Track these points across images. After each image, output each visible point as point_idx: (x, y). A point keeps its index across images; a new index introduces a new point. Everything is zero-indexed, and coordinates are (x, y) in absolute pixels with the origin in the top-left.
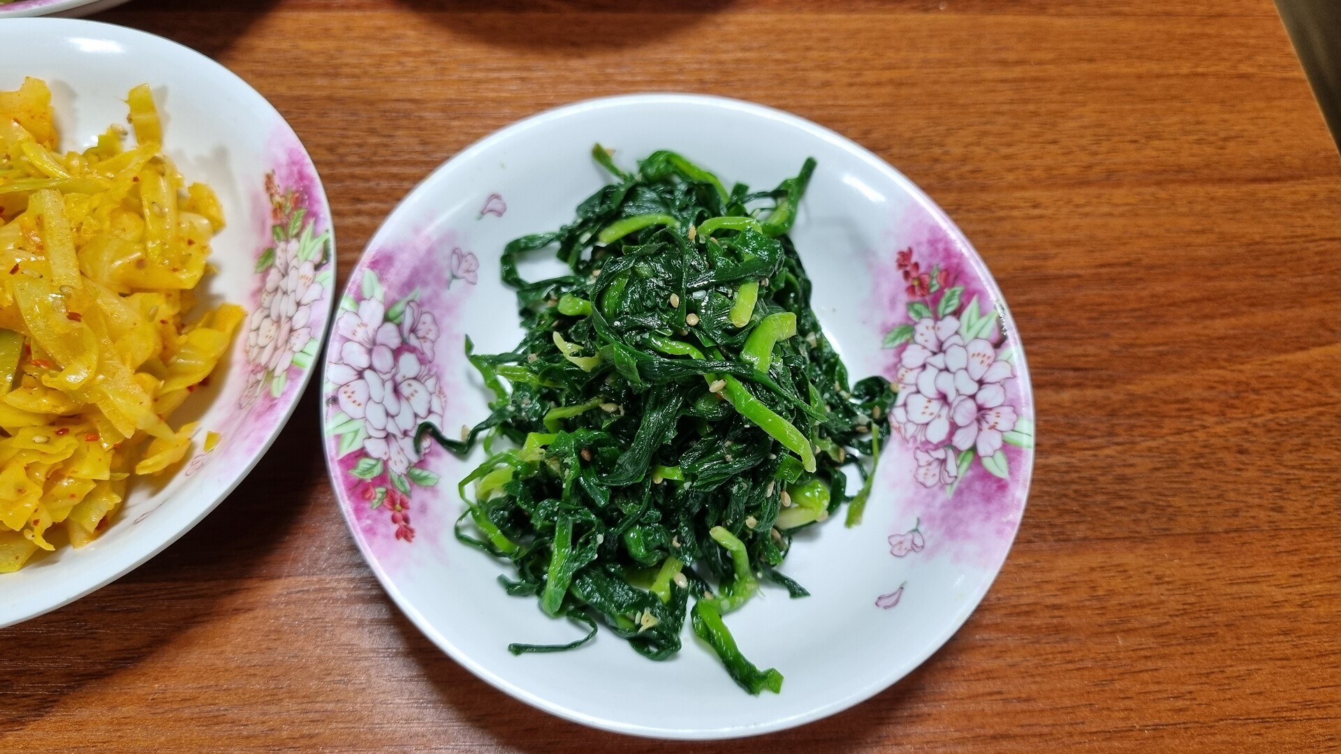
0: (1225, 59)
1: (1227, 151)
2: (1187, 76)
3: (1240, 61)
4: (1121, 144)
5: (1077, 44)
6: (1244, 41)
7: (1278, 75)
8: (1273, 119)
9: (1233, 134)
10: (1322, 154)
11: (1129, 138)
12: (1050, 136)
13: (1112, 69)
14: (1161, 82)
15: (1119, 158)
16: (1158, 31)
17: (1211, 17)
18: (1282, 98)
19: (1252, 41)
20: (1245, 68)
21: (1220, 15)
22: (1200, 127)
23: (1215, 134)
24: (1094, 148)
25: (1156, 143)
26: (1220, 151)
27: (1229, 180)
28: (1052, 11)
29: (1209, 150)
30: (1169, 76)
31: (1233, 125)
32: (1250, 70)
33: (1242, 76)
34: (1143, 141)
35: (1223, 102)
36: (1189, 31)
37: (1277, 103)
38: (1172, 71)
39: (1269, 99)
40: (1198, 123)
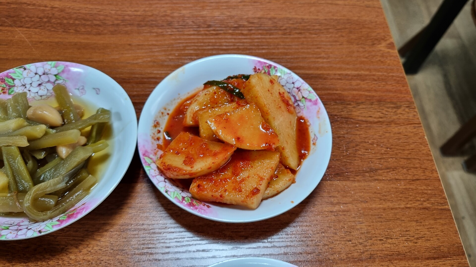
0: (419, 201)
1: (418, 244)
2: (403, 208)
3: (424, 201)
4: (376, 241)
5: (361, 194)
6: (426, 191)
7: (440, 208)
8: (437, 229)
9: (421, 236)
10: (457, 245)
11: (380, 238)
12: (348, 238)
13: (374, 206)
14: (393, 211)
15: (375, 248)
16: (393, 188)
17: (413, 180)
18: (441, 218)
19: (429, 192)
20: (426, 205)
21: (418, 180)
22: (408, 233)
23: (413, 237)
24: (365, 243)
25: (390, 241)
26: (415, 245)
27: (418, 259)
28: (351, 179)
29: (411, 244)
30: (396, 209)
31: (421, 232)
32: (429, 205)
33: (424, 208)
34: (385, 240)
35: (417, 221)
36: (404, 187)
37: (438, 221)
38: (398, 206)
39: (435, 219)
40: (407, 231)
